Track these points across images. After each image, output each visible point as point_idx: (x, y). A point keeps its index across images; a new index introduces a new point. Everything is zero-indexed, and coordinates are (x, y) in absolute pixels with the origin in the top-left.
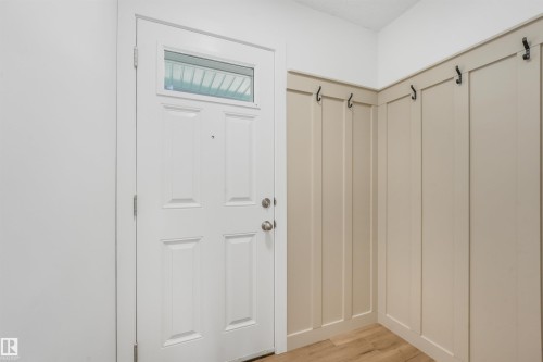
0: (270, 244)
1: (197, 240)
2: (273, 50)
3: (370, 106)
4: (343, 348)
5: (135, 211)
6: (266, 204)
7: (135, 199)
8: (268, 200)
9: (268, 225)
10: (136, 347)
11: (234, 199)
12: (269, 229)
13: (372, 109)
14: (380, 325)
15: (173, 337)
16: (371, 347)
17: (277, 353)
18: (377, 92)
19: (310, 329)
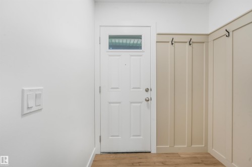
0: (149, 107)
1: (120, 103)
2: (150, 27)
3: (204, 42)
4: (184, 158)
5: (100, 92)
6: (147, 90)
7: (100, 87)
8: (148, 89)
9: (147, 99)
10: (100, 137)
11: (134, 88)
12: (148, 101)
13: (204, 44)
14: (209, 154)
15: (112, 136)
16: (200, 162)
17: (152, 152)
18: (208, 35)
19: (168, 146)
